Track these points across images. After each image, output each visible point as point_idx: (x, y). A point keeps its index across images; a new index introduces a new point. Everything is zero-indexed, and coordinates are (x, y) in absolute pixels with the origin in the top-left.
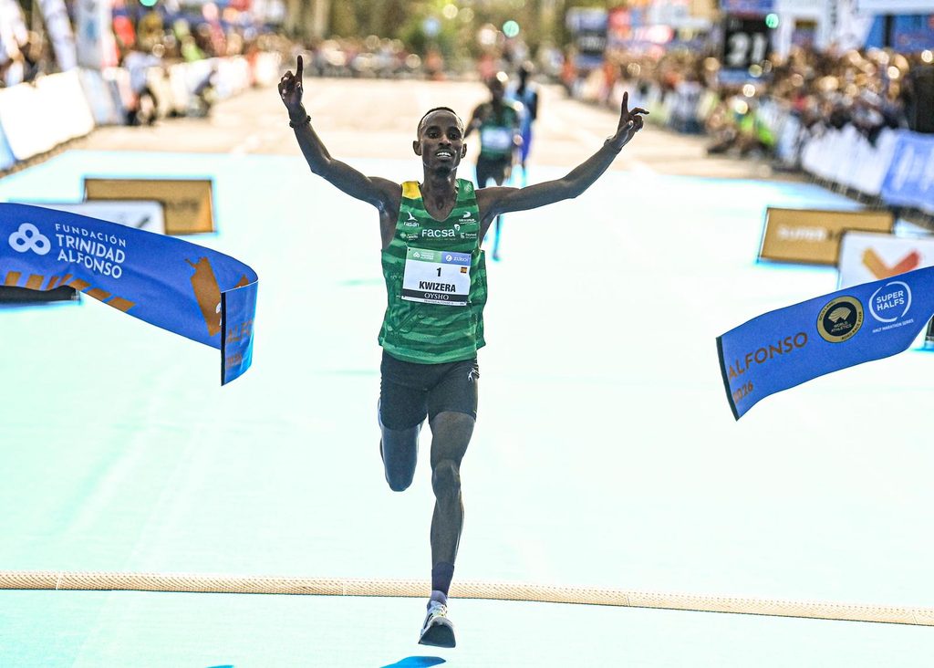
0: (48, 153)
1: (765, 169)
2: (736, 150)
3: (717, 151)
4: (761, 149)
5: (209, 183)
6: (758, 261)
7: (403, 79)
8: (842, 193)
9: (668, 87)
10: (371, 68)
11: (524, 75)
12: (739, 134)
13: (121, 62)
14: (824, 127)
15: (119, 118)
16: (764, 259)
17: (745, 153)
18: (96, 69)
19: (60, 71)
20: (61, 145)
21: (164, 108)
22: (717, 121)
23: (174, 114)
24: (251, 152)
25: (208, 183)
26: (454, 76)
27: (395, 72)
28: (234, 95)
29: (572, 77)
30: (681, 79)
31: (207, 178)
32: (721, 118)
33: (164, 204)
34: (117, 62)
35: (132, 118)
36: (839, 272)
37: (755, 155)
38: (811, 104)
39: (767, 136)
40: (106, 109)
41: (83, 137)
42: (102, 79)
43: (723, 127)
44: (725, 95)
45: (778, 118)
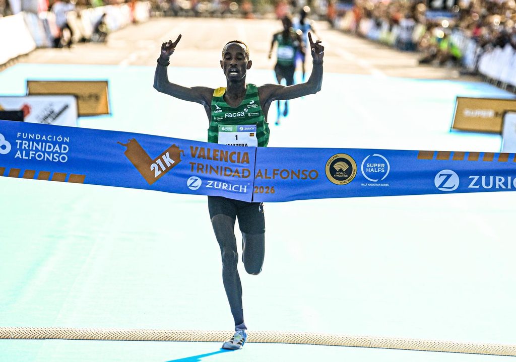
0: (5, 65)
1: (455, 73)
2: (436, 62)
3: (425, 62)
4: (453, 60)
5: (106, 82)
6: (451, 131)
7: (227, 18)
8: (504, 88)
9: (394, 22)
10: (207, 11)
11: (303, 15)
12: (439, 51)
13: (50, 8)
14: (492, 47)
15: (49, 43)
16: (454, 130)
17: (442, 63)
18: (35, 12)
19: (12, 14)
20: (12, 60)
21: (77, 37)
22: (425, 43)
23: (83, 40)
24: (132, 64)
25: (105, 84)
26: (259, 16)
27: (222, 13)
28: (121, 28)
29: (334, 16)
30: (402, 17)
31: (105, 80)
32: (428, 41)
33: (77, 97)
34: (47, 8)
35: (57, 43)
36: (502, 137)
37: (449, 64)
38: (484, 31)
39: (457, 52)
40: (41, 37)
41: (27, 55)
42: (38, 17)
43: (430, 46)
44: (430, 26)
45: (463, 41)
